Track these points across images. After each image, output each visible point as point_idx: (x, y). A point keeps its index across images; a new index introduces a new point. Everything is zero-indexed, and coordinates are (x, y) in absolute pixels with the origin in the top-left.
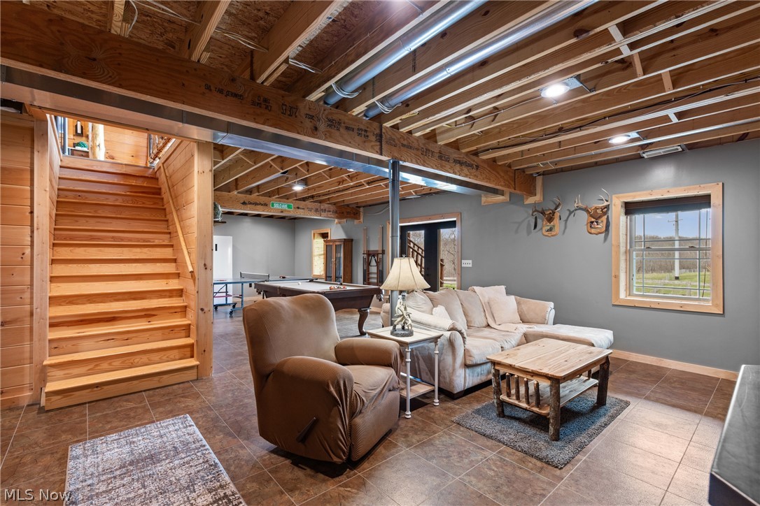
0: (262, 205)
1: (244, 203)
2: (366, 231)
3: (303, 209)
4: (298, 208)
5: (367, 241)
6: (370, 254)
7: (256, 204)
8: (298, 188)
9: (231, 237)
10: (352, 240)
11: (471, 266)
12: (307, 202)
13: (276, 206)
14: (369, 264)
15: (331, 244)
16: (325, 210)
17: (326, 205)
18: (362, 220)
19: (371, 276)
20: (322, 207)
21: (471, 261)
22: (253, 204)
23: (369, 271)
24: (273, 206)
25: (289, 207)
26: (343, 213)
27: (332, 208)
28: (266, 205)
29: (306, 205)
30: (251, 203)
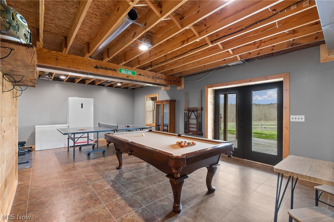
0: (112, 70)
1: (96, 67)
2: (187, 94)
3: (144, 76)
4: (140, 75)
5: (187, 101)
6: (190, 110)
7: (107, 69)
8: (144, 47)
9: (93, 99)
10: (175, 101)
11: (303, 120)
12: (146, 71)
13: (123, 72)
14: (189, 118)
15: (160, 103)
16: (159, 78)
17: (160, 74)
18: (183, 86)
19: (190, 126)
20: (157, 76)
21: (303, 117)
22: (104, 68)
23: (189, 123)
24: (121, 72)
25: (133, 73)
26: (171, 81)
27: (164, 76)
28: (115, 70)
29: (146, 73)
30: (102, 68)
